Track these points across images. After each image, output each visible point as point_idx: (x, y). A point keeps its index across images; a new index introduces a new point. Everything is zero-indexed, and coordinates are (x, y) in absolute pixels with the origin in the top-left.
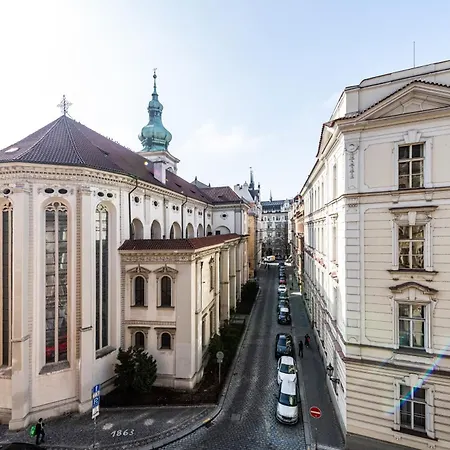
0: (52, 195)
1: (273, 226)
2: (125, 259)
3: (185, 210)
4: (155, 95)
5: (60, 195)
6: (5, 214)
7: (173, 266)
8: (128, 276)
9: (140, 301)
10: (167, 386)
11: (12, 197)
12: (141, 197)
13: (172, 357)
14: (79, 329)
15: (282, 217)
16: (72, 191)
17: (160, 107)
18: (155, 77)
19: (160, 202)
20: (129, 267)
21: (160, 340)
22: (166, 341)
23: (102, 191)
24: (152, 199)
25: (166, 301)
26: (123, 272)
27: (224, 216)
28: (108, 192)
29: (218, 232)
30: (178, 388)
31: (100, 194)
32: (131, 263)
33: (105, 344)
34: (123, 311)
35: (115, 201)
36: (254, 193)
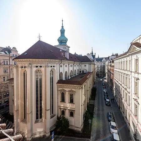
0: (38, 68)
1: (99, 66)
2: (58, 86)
3: (74, 66)
4: (62, 27)
5: (40, 68)
6: (24, 73)
7: (74, 90)
8: (59, 92)
9: (63, 100)
10: (72, 129)
11: (26, 69)
12: (62, 65)
13: (74, 120)
14: (46, 110)
15: (102, 63)
16: (43, 66)
17: (64, 31)
18: (62, 21)
19: (67, 65)
20: (59, 89)
21: (70, 113)
22: (72, 114)
23: (52, 65)
24: (65, 65)
25: (72, 101)
26: (58, 90)
27: (85, 66)
28: (53, 65)
29: (83, 71)
30: (76, 130)
31: (51, 67)
32: (60, 87)
33: (53, 113)
34: (58, 103)
35: (55, 68)
36: (94, 56)
